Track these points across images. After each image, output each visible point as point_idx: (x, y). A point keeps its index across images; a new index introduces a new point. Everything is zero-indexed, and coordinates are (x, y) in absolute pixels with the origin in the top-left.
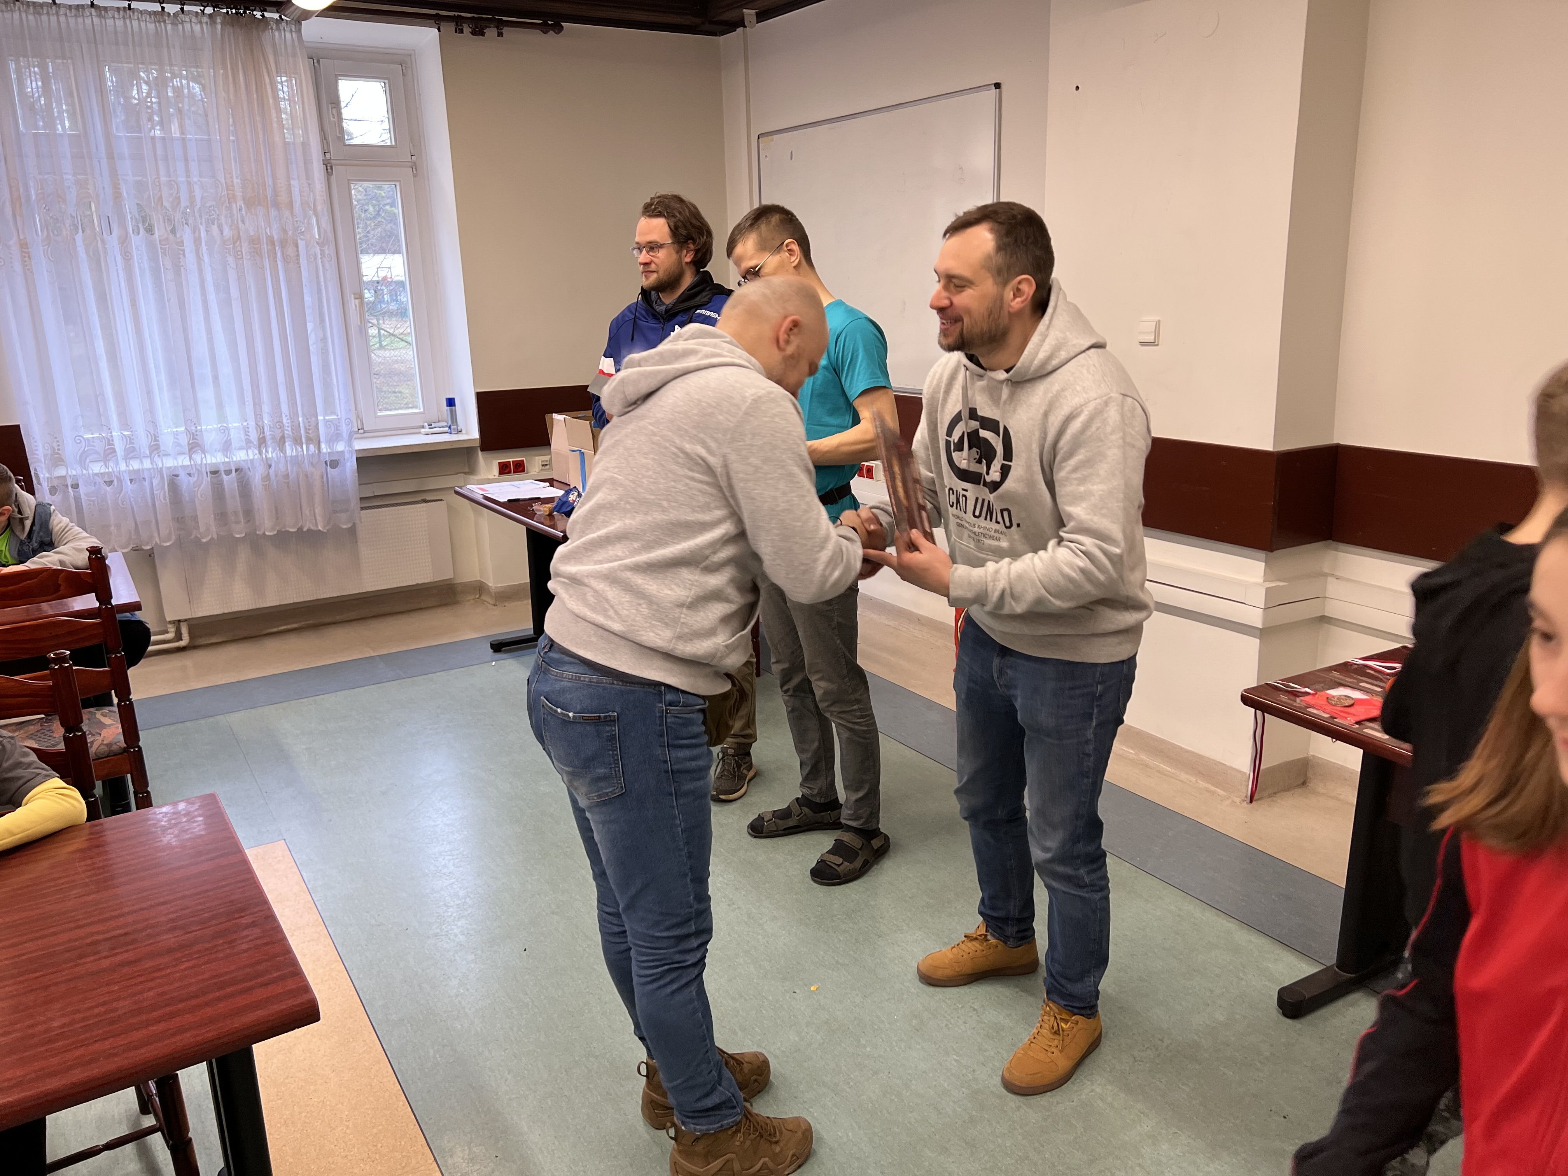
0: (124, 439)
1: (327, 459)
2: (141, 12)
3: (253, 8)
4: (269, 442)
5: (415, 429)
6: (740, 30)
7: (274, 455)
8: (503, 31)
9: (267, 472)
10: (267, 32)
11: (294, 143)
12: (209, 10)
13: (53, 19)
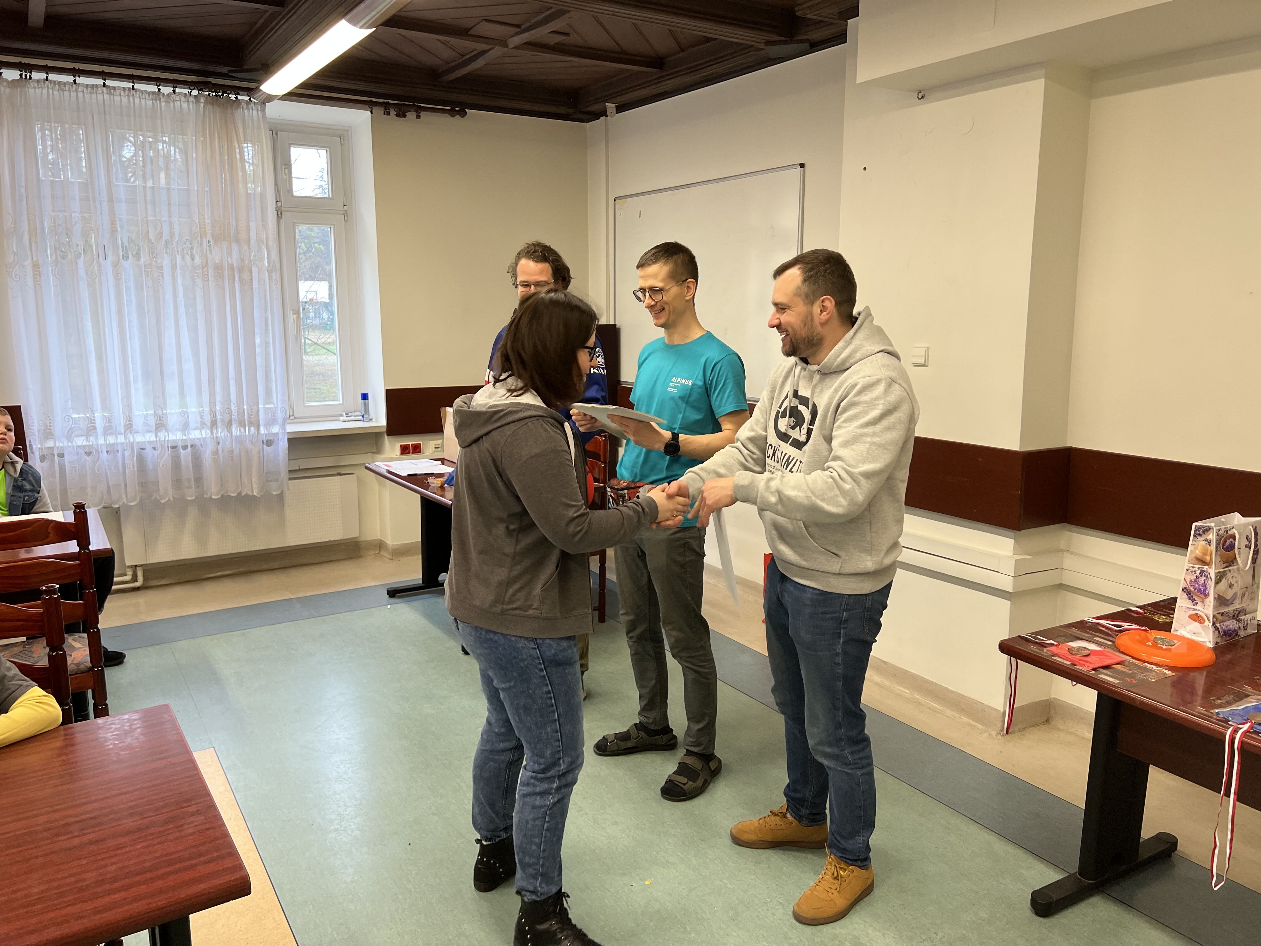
0: (105, 419)
1: (264, 439)
2: (142, 91)
3: (230, 92)
4: (219, 424)
5: (334, 417)
6: (603, 118)
7: (223, 434)
8: (421, 114)
9: (215, 449)
10: (239, 110)
11: (254, 194)
12: (195, 92)
13: (73, 94)
